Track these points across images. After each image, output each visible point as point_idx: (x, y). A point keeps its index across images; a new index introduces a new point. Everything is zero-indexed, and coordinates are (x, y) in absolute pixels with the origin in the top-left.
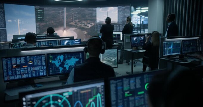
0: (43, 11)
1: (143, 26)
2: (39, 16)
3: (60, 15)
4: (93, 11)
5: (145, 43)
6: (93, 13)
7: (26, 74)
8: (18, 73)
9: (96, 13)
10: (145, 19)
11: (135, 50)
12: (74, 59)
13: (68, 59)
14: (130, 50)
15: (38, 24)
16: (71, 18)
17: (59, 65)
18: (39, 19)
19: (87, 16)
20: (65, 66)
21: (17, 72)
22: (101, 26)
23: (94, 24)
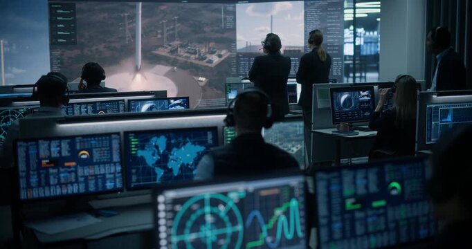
0: (73, 14)
1: (360, 60)
2: (61, 29)
3: (125, 25)
4: (227, 12)
5: (376, 110)
6: (225, 19)
7: (72, 183)
8: (53, 181)
9: (234, 20)
10: (366, 38)
11: (345, 132)
12: (193, 146)
13: (178, 146)
14: (329, 131)
15: (57, 53)
16: (159, 36)
17: (154, 162)
18: (61, 37)
19: (207, 29)
20: (171, 165)
21: (52, 177)
22: (249, 61)
23: (229, 54)
